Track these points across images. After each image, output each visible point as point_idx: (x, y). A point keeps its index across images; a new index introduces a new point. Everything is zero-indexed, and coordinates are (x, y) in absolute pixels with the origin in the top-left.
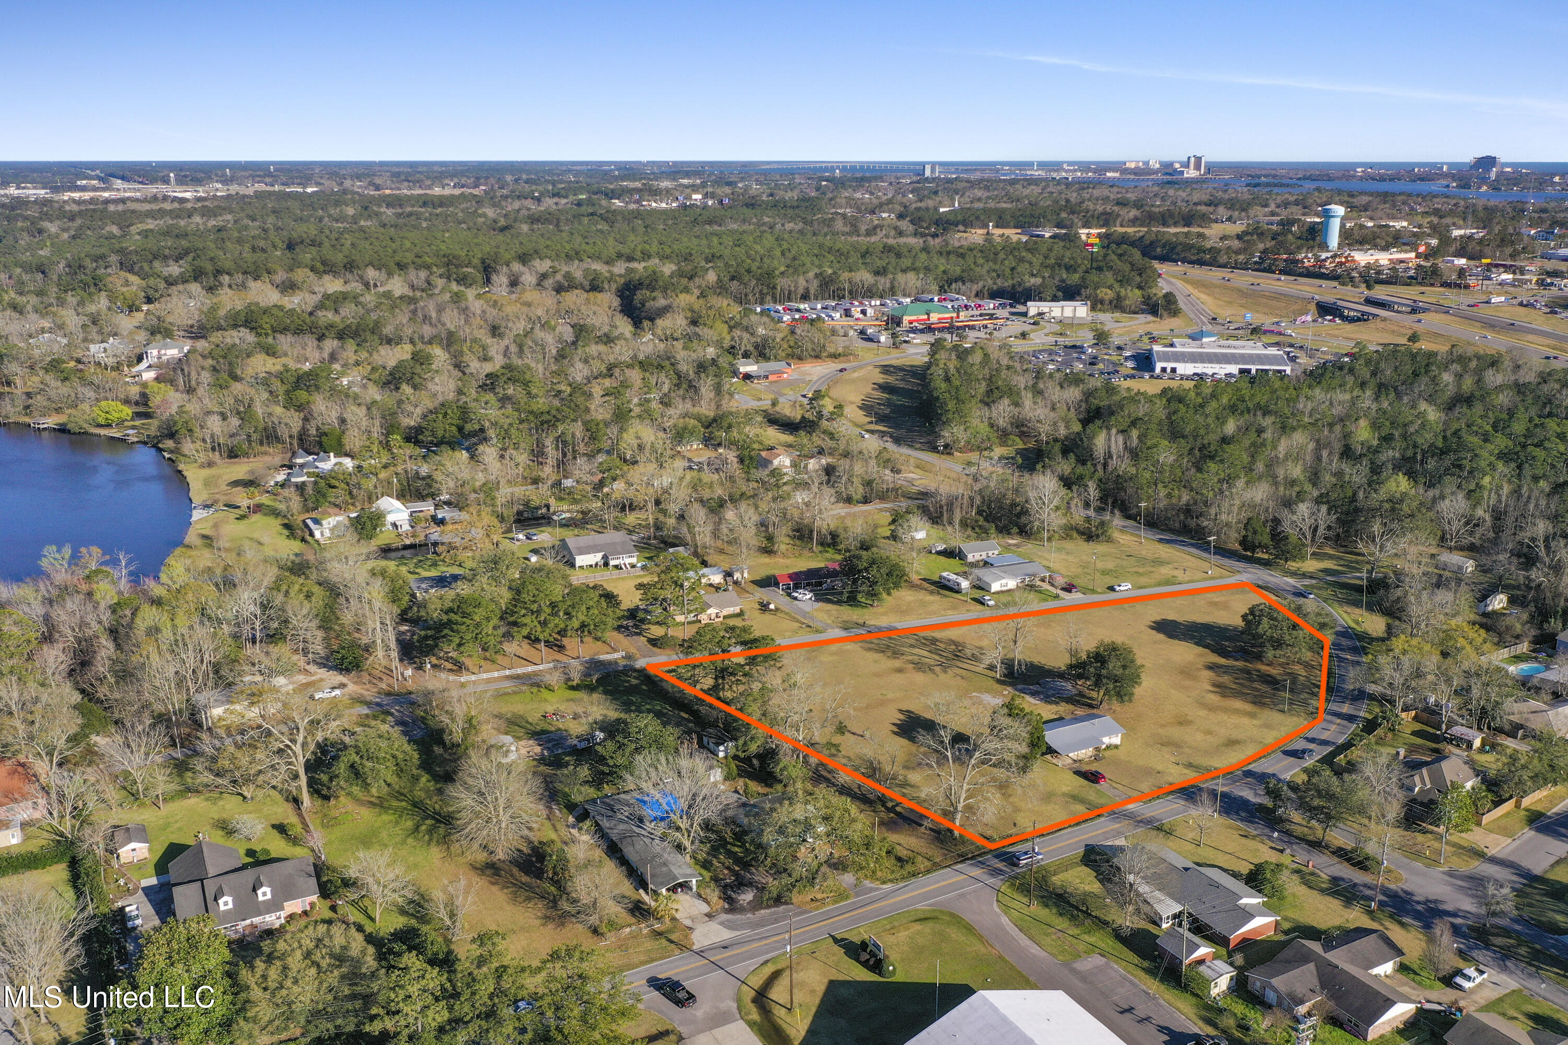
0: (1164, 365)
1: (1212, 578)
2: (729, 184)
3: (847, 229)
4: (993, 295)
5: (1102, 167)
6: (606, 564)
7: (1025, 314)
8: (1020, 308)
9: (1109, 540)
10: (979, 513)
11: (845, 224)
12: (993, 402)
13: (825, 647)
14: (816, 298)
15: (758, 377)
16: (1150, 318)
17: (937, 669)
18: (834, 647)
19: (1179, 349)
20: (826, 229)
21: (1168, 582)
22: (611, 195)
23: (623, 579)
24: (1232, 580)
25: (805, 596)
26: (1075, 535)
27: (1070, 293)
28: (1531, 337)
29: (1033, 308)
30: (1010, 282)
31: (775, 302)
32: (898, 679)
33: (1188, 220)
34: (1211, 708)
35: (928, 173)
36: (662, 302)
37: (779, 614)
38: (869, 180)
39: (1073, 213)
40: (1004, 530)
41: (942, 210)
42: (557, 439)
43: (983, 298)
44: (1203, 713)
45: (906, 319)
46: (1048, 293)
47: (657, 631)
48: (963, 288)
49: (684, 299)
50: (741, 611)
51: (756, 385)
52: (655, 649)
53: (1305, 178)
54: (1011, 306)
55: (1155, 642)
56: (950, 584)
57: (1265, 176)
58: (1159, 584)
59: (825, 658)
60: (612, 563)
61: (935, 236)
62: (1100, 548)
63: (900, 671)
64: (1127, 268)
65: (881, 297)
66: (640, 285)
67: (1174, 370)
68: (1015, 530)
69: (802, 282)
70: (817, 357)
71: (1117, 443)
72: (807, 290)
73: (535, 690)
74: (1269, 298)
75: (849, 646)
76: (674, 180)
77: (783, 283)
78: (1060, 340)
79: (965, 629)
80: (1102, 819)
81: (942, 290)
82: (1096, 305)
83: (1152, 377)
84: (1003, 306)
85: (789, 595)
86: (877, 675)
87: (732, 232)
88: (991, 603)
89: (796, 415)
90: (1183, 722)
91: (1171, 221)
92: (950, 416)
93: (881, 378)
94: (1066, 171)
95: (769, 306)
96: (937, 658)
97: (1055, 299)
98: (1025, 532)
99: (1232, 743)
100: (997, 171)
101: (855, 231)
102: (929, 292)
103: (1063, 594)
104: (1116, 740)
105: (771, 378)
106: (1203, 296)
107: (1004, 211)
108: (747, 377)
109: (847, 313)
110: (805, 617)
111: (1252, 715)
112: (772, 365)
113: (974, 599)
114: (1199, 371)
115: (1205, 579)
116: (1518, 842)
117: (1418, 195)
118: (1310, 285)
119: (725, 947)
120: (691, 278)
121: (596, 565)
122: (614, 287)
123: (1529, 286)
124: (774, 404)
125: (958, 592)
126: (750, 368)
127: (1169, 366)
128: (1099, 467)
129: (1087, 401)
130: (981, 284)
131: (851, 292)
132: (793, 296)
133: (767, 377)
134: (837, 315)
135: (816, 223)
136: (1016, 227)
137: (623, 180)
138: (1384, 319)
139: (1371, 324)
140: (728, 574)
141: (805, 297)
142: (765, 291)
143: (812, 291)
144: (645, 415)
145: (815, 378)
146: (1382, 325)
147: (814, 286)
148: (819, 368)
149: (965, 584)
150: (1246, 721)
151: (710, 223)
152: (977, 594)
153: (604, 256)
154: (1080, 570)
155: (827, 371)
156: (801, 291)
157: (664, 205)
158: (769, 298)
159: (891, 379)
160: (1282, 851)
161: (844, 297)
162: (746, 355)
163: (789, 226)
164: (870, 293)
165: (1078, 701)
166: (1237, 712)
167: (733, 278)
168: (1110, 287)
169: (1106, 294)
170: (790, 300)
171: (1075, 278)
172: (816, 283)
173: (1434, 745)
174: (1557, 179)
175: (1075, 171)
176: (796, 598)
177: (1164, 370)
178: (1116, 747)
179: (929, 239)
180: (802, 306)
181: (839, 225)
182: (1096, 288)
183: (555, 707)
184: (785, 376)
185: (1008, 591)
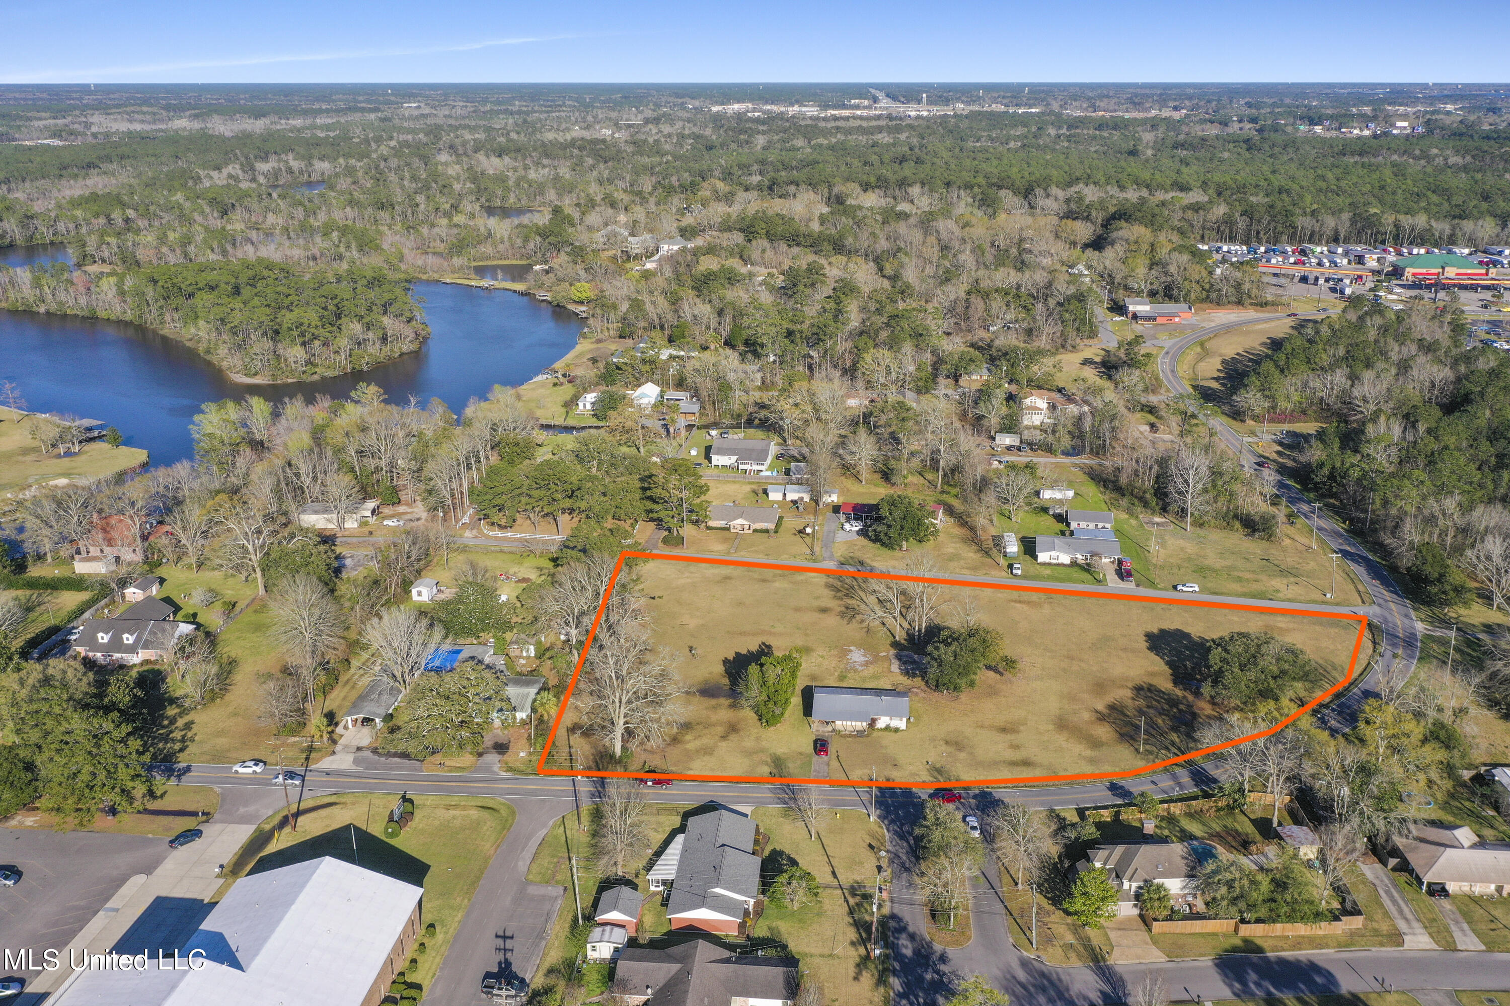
6: (737, 467)
15: (1145, 318)
25: (853, 528)
45: (1409, 271)
51: (1139, 325)
52: (660, 544)
58: (1244, 595)
60: (742, 467)
62: (1247, 544)
85: (843, 524)
86: (798, 609)
88: (1017, 572)
103: (1112, 580)
104: (902, 724)
105: (1160, 320)
109: (1359, 260)
111: (1097, 745)
115: (1323, 603)
116: (1170, 965)
119: (328, 774)
121: (730, 466)
126: (1141, 307)
133: (1154, 319)
148: (1232, 316)
150: (1079, 748)
155: (1236, 319)
157: (1367, 133)
176: (841, 528)
178: (897, 730)
183: (519, 570)
184: (1177, 319)
185: (1058, 565)
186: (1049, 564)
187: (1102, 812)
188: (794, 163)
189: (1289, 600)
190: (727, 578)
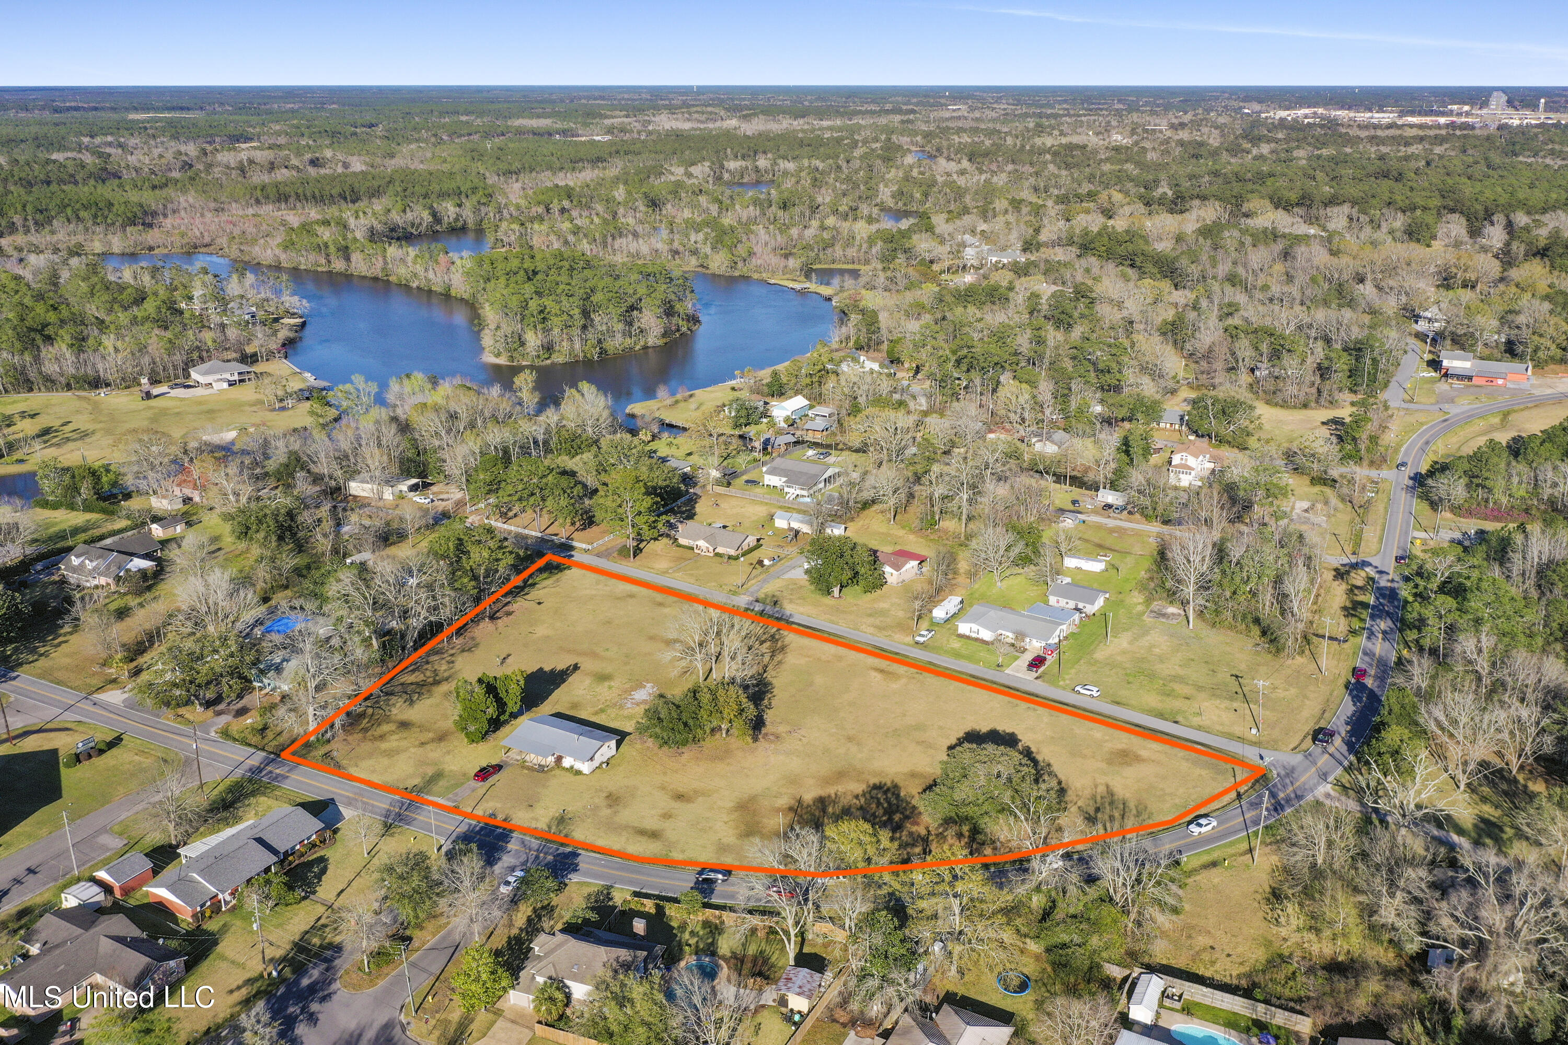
25: (808, 565)
37: (757, 570)
105: (1475, 381)
108: (1447, 373)
110: (763, 580)
112: (1500, 366)
126: (1458, 363)
133: (1471, 378)
178: (578, 773)
184: (1500, 382)
185: (977, 640)
186: (968, 638)
187: (645, 901)
188: (1249, 175)
189: (1199, 728)
190: (631, 596)
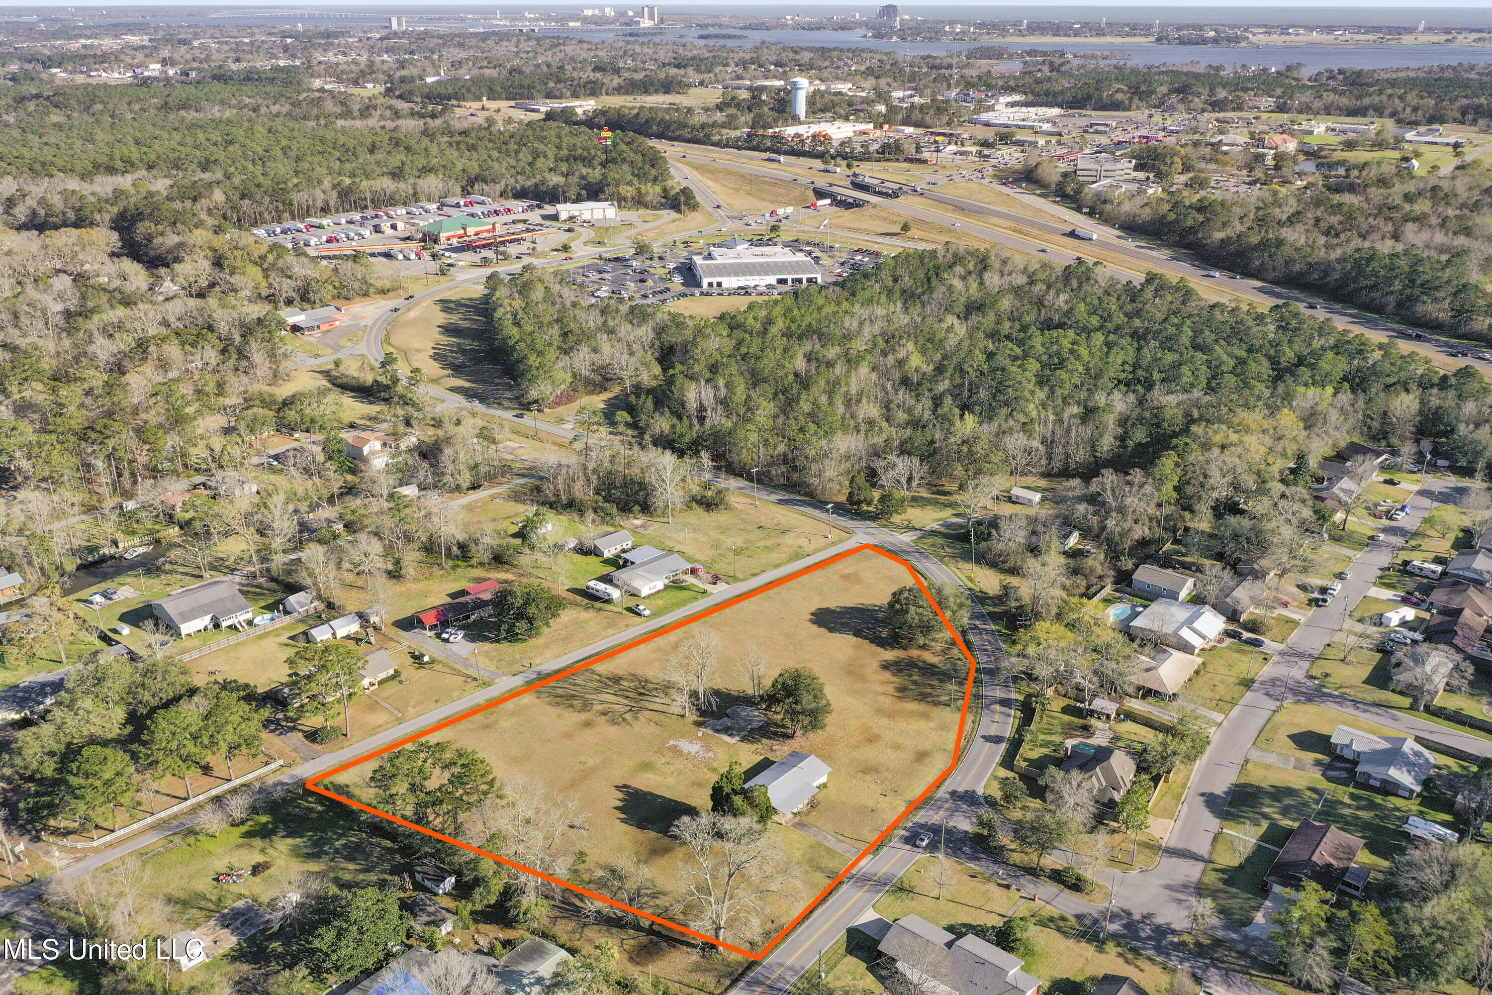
0: (710, 280)
1: (834, 543)
2: (183, 42)
3: (338, 110)
4: (520, 195)
5: (563, 17)
6: (217, 626)
7: (555, 218)
8: (549, 210)
9: (728, 508)
10: (597, 492)
11: (335, 105)
12: (571, 348)
13: (501, 706)
14: (337, 211)
15: (311, 329)
16: (673, 214)
17: (628, 716)
18: (510, 705)
19: (720, 261)
20: (315, 111)
21: (797, 555)
22: (48, 63)
23: (242, 644)
24: (851, 544)
25: (457, 637)
26: (694, 505)
27: (593, 192)
28: (994, 220)
29: (564, 210)
30: (533, 181)
31: (293, 218)
32: (590, 736)
33: (667, 87)
34: (891, 715)
35: (395, 25)
36: (172, 239)
37: (436, 667)
38: (336, 35)
39: (559, 81)
40: (625, 508)
41: (429, 80)
42: (108, 456)
43: (507, 198)
44: (884, 721)
45: (443, 236)
46: (572, 193)
47: (312, 721)
48: (486, 188)
49: (200, 236)
50: (396, 671)
51: (307, 337)
52: (316, 747)
53: (749, 27)
54: (539, 207)
55: (813, 637)
56: (600, 594)
57: (713, 26)
58: (790, 560)
59: (506, 723)
60: (224, 624)
61: (433, 116)
62: (720, 517)
63: (588, 724)
64: (639, 158)
65: (405, 204)
66: (139, 216)
67: (719, 284)
68: (637, 508)
69: (320, 196)
70: (366, 295)
71: (707, 395)
72: (327, 203)
73: (191, 840)
74: (769, 184)
75: (527, 699)
76: (116, 36)
77: (298, 198)
78: (600, 249)
79: (633, 653)
80: (844, 887)
81: (465, 192)
82: (621, 201)
83: (702, 294)
84: (531, 208)
85: (438, 636)
86: (568, 735)
87: (217, 123)
88: (647, 613)
89: (368, 378)
90: (872, 739)
91: (652, 89)
92: (535, 372)
93: (441, 318)
94: (530, 20)
95: (288, 224)
96: (626, 702)
97: (578, 200)
98: (646, 508)
99: (922, 756)
100: (462, 20)
101: (347, 114)
102: (454, 195)
103: (710, 588)
105: (324, 327)
106: (710, 183)
107: (492, 80)
108: (296, 329)
109: (377, 229)
110: (467, 666)
111: (926, 717)
112: (320, 313)
113: (629, 609)
114: (742, 284)
115: (827, 547)
116: (1179, 823)
117: (849, 50)
118: (801, 167)
120: (194, 200)
121: (206, 629)
122: (107, 217)
123: (970, 158)
124: (337, 364)
125: (609, 601)
126: (295, 317)
127: (715, 280)
128: (695, 421)
129: (659, 339)
130: (503, 183)
131: (373, 201)
132: (312, 211)
133: (318, 328)
134: (366, 233)
135: (304, 104)
136: (508, 99)
137: (55, 39)
138: (875, 206)
139: (866, 211)
140: (362, 617)
141: (325, 210)
142: (281, 207)
143: (332, 204)
144: (205, 409)
145: (370, 323)
146: (873, 212)
147: (333, 198)
148: (370, 308)
149: (615, 594)
150: (922, 724)
151: (185, 106)
152: (631, 603)
153: (79, 166)
154: (713, 552)
155: (379, 312)
156: (319, 204)
157: (116, 75)
158: (286, 215)
159: (455, 318)
160: (1008, 887)
161: (366, 207)
162: (289, 302)
163: (275, 109)
164: (392, 201)
165: (775, 734)
166: (912, 714)
167: (243, 196)
168: (630, 183)
169: (627, 191)
170: (309, 215)
171: (595, 174)
172: (334, 194)
173: (1081, 721)
174: (947, 29)
175: (537, 20)
176: (447, 641)
177: (710, 285)
178: (825, 786)
179: (429, 120)
180: (325, 222)
181: (330, 106)
182: (618, 185)
183: (226, 861)
185: (658, 592)
186: (652, 595)
